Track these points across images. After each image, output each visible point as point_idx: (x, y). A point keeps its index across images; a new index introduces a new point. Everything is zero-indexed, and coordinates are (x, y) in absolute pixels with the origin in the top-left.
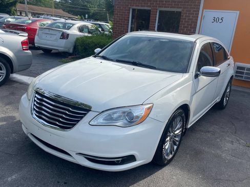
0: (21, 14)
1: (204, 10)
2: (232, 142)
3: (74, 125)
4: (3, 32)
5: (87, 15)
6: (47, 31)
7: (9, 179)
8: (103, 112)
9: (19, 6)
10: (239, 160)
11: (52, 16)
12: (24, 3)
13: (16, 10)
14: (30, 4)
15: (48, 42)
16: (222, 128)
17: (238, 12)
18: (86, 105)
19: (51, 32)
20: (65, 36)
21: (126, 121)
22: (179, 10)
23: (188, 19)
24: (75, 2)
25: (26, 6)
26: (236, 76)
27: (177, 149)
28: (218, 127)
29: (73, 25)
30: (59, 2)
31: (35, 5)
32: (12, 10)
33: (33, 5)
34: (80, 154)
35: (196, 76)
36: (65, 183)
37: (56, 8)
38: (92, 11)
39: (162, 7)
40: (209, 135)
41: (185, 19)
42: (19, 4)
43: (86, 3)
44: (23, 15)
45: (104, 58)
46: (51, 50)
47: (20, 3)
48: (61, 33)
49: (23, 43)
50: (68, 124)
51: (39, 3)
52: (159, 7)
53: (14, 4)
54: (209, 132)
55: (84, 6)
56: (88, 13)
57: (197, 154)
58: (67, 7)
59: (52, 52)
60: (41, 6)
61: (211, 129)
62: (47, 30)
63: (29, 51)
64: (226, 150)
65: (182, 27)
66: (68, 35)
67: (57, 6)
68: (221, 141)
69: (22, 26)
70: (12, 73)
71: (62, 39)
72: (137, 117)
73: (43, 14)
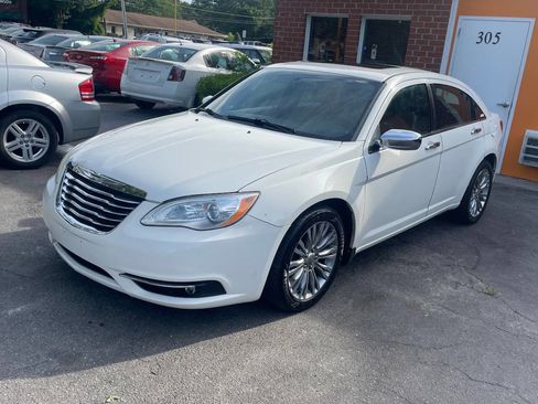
0: (113, 30)
1: (461, 17)
2: (457, 285)
3: (116, 224)
4: (44, 65)
5: (244, 32)
6: (143, 65)
7: (11, 312)
8: (165, 202)
9: (109, 15)
10: (454, 316)
11: (166, 34)
12: (120, 9)
13: (104, 24)
14: (134, 10)
15: (149, 88)
16: (449, 258)
17: (533, 20)
18: (138, 191)
19: (152, 66)
20: (177, 75)
21: (207, 221)
22: (407, 17)
23: (425, 37)
24: (224, 5)
25: (123, 14)
26: (525, 158)
27: (327, 286)
28: (441, 256)
29: (197, 51)
30: (192, 5)
31: (143, 12)
32: (97, 23)
33: (139, 12)
34: (126, 274)
35: (374, 148)
36: (102, 325)
37: (185, 18)
38: (259, 23)
39: (371, 12)
40: (415, 269)
41: (419, 36)
42: (109, 10)
43: (246, 7)
44: (117, 33)
45: (210, 113)
46: (154, 104)
47: (112, 8)
48: (171, 68)
49: (83, 87)
50: (107, 223)
51: (151, 9)
52: (365, 12)
53: (99, 10)
54: (417, 264)
55: (241, 12)
56: (249, 28)
57: (371, 299)
58: (207, 15)
59: (156, 106)
60: (155, 14)
61: (424, 260)
62: (145, 63)
63: (95, 103)
64: (436, 297)
65: (411, 53)
66: (184, 72)
67: (186, 13)
68: (435, 281)
69: (100, 55)
70: (61, 143)
71: (172, 80)
72: (225, 214)
73: (149, 31)
